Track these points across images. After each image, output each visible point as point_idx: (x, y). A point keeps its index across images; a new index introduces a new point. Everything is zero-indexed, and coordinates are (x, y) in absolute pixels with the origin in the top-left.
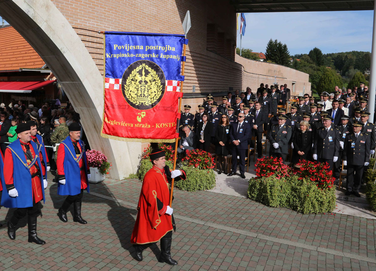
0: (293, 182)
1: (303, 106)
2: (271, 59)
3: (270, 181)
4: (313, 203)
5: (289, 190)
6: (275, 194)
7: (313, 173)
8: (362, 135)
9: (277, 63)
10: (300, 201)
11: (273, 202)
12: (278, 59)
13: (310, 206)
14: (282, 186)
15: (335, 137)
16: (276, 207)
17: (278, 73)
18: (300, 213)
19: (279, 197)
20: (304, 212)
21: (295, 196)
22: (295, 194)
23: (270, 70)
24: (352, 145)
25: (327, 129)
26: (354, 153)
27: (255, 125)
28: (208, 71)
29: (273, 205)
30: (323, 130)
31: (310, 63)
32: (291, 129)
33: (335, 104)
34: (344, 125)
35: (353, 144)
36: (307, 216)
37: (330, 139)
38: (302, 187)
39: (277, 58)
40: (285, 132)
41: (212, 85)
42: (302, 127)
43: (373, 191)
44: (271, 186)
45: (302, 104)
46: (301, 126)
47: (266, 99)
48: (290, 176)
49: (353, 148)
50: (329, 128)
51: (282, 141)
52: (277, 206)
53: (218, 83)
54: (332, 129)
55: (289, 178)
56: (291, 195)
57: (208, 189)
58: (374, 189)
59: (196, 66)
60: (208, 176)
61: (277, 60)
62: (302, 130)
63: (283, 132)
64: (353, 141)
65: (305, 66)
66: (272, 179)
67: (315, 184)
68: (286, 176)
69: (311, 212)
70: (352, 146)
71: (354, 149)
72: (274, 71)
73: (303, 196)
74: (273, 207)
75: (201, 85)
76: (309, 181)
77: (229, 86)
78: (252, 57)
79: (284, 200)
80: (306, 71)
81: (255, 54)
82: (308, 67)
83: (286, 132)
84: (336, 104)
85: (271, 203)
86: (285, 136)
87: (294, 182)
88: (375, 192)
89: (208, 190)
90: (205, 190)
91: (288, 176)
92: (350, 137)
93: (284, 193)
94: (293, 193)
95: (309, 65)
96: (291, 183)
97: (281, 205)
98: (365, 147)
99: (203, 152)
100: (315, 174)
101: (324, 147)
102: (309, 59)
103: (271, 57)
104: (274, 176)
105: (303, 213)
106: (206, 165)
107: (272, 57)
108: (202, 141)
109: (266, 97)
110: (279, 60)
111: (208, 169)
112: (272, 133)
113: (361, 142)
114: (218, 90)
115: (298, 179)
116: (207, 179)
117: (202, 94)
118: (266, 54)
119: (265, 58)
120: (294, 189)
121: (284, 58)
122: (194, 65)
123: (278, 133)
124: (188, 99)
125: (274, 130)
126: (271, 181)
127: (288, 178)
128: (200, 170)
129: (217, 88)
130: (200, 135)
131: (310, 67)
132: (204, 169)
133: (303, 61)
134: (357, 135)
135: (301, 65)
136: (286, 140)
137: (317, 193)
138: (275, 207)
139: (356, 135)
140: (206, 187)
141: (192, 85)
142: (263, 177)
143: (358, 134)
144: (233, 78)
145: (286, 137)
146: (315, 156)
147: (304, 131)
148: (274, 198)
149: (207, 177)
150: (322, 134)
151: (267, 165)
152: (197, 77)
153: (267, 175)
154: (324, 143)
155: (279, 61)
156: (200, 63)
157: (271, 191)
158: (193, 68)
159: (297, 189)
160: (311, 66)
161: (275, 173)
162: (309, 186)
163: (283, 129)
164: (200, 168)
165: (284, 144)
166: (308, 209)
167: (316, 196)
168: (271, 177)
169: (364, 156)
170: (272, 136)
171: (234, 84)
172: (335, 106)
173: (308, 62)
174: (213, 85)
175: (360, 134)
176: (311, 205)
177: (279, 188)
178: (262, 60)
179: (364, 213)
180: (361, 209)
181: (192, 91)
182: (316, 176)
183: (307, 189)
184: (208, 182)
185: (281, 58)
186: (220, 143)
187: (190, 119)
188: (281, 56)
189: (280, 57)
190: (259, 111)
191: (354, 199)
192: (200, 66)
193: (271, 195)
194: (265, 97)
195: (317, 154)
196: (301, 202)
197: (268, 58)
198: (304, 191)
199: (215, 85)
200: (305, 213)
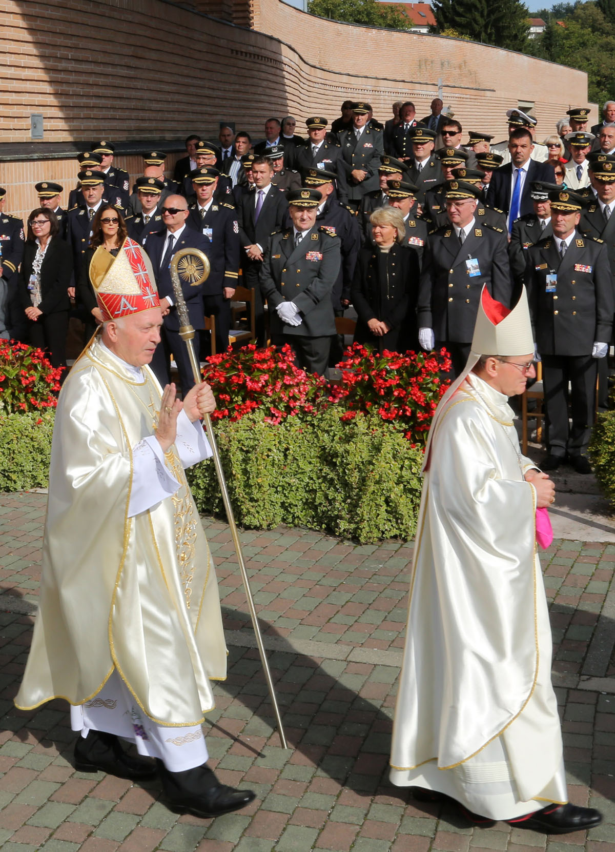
0: (324, 431)
1: (429, 162)
2: (455, 25)
3: (242, 435)
4: (391, 501)
5: (310, 463)
6: (259, 481)
7: (389, 391)
8: (580, 242)
9: (476, 37)
10: (349, 497)
11: (252, 510)
12: (481, 21)
13: (384, 515)
14: (287, 449)
15: (489, 259)
16: (269, 530)
17: (457, 71)
18: (346, 543)
19: (277, 492)
20: (360, 535)
21: (332, 480)
22: (332, 475)
23: (426, 61)
24: (548, 281)
25: (462, 232)
26: (556, 312)
27: (253, 246)
28: (100, 58)
29: (256, 522)
30: (447, 235)
31: (603, 33)
32: (339, 241)
33: (516, 146)
34: (541, 220)
35: (551, 278)
36: (368, 549)
37: (472, 265)
38: (351, 447)
39: (478, 18)
40: (315, 256)
41: (127, 114)
42: (378, 229)
43: (607, 442)
44: (247, 452)
45: (425, 157)
46: (375, 226)
47: (323, 154)
48: (315, 411)
49: (552, 294)
50: (468, 229)
51: (307, 291)
52: (269, 525)
53: (154, 106)
54: (479, 232)
55: (313, 416)
56: (318, 478)
57: (39, 485)
58: (609, 434)
59: (41, 38)
60: (38, 435)
61: (475, 26)
62: (380, 243)
63: (308, 257)
64: (550, 267)
65: (584, 44)
66: (250, 423)
67: (399, 432)
68: (304, 412)
69: (388, 535)
70: (550, 288)
71: (556, 297)
72: (442, 64)
73: (354, 478)
74: (257, 528)
75: (71, 114)
76: (375, 420)
77: (219, 117)
78: (381, 21)
79: (297, 498)
80: (585, 63)
81: (391, 8)
82: (595, 48)
83: (320, 256)
84: (523, 146)
85: (249, 512)
86: (318, 270)
87: (327, 432)
88: (611, 444)
89: (39, 490)
90: (32, 490)
91: (310, 412)
92: (541, 255)
93: (295, 474)
94: (326, 469)
95: (599, 42)
96: (317, 437)
97: (290, 521)
98: (592, 288)
99: (20, 350)
100: (396, 393)
101: (451, 299)
102: (600, 16)
103: (457, 19)
104: (259, 415)
105: (355, 539)
106: (29, 395)
107: (460, 15)
108: (34, 312)
109: (323, 145)
110: (486, 26)
111: (36, 409)
112: (271, 264)
113: (578, 268)
114: (162, 130)
115: (341, 419)
116: (33, 446)
117: (76, 145)
118: (436, 5)
119: (433, 22)
120: (328, 458)
121: (503, 17)
122: (30, 34)
123: (291, 261)
124: (6, 164)
125: (276, 254)
126: (247, 434)
127: (309, 418)
128: (8, 414)
129: (153, 125)
130: (29, 292)
131: (602, 47)
132: (22, 412)
133: (574, 26)
134: (562, 244)
135: (567, 43)
136: (319, 285)
137: (407, 462)
138: (265, 527)
139: (559, 248)
140: (34, 478)
141: (28, 111)
142: (220, 422)
143: (568, 241)
144: (237, 87)
145: (319, 275)
146: (427, 336)
147: (386, 248)
148: (256, 494)
149: (32, 439)
150: (444, 252)
151: (230, 377)
152: (50, 82)
153: (235, 414)
154: (452, 285)
155: (486, 32)
156: (60, 28)
157: (245, 472)
158: (31, 49)
159: (336, 455)
160: (608, 44)
161: (263, 404)
162: (376, 441)
163: (310, 245)
164: (9, 408)
165: (317, 301)
166: (373, 523)
167: (404, 473)
168: (249, 418)
169: (591, 322)
170: (272, 274)
171: (243, 112)
172: (517, 153)
173: (594, 29)
174: (134, 114)
175: (573, 241)
176: (384, 507)
177: (277, 456)
178: (425, 31)
179: (583, 525)
180: (577, 514)
181: (30, 136)
182: (399, 400)
183: (370, 451)
184: (39, 458)
185: (493, 17)
186: (93, 313)
187: (8, 238)
188: (491, 12)
189: (488, 16)
190: (266, 190)
191: (565, 482)
192: (60, 40)
193: (247, 485)
194: (319, 145)
195: (433, 328)
196: (353, 499)
197: (442, 19)
198: (358, 459)
199: (142, 114)
200: (362, 540)
